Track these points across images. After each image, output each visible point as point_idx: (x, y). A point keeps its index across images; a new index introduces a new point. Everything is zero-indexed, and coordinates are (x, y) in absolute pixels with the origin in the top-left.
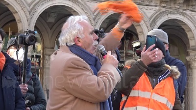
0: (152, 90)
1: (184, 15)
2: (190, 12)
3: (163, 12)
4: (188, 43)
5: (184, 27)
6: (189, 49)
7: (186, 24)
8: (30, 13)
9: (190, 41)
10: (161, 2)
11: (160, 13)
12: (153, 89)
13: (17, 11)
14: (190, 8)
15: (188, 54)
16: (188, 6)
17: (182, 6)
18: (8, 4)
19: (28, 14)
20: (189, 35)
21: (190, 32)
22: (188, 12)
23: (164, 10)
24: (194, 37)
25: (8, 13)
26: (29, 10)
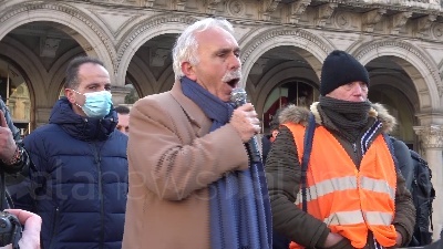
0: (356, 171)
1: (408, 47)
2: (419, 42)
3: (368, 44)
4: (417, 101)
5: (407, 70)
6: (420, 112)
7: (411, 65)
8: (117, 49)
9: (420, 97)
10: (363, 25)
11: (363, 45)
12: (358, 167)
13: (93, 46)
14: (418, 36)
15: (416, 122)
16: (415, 30)
17: (404, 31)
18: (76, 33)
19: (113, 51)
20: (418, 85)
21: (420, 80)
22: (415, 43)
23: (369, 38)
24: (427, 89)
25: (76, 49)
26: (116, 43)
